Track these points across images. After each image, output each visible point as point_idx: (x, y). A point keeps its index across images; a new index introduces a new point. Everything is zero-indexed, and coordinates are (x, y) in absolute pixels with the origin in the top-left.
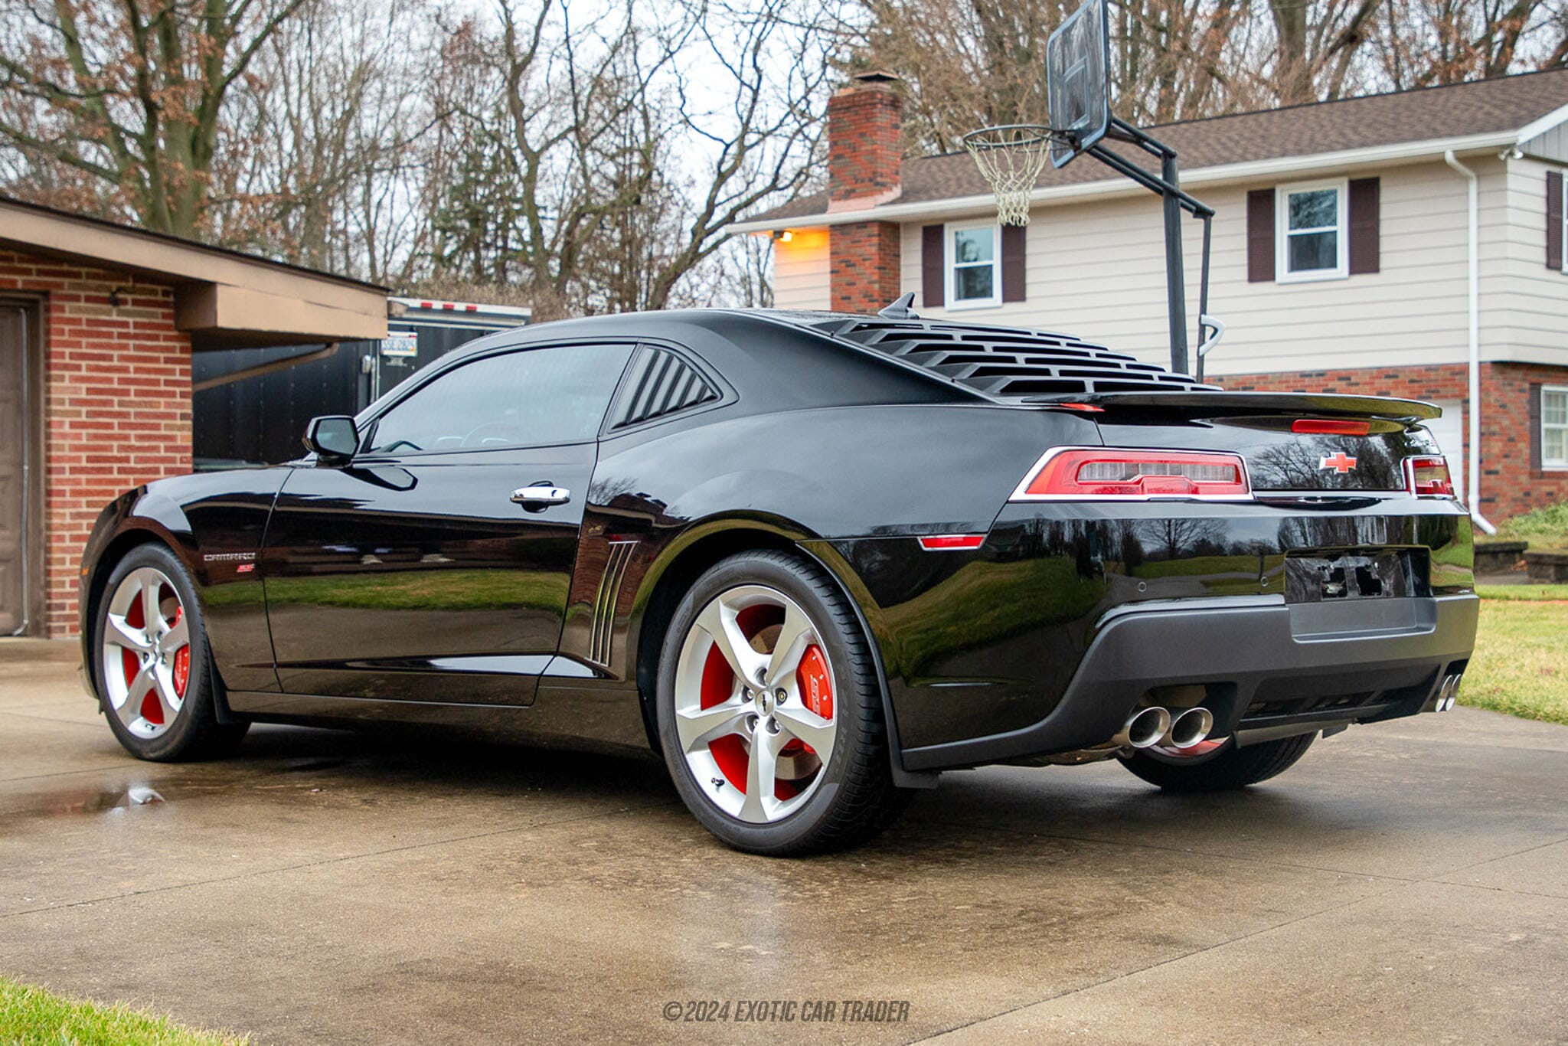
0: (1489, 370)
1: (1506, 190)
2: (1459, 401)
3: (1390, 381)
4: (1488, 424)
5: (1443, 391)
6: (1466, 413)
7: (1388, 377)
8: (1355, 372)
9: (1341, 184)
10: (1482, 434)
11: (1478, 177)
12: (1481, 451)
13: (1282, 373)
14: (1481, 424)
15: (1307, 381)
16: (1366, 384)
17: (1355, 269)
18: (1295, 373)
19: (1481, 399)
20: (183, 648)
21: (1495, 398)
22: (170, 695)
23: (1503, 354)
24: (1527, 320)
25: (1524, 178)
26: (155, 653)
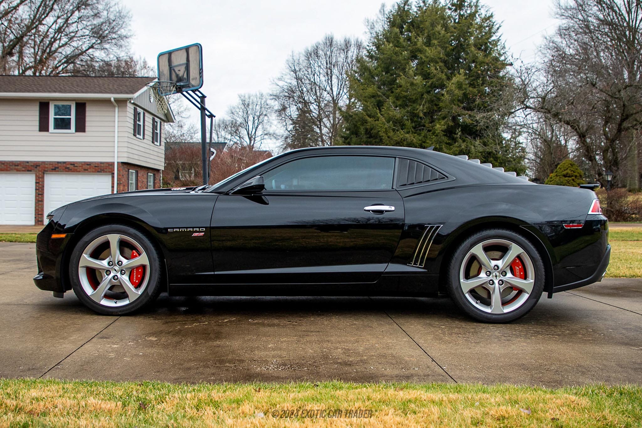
0: (120, 165)
1: (126, 111)
2: (110, 173)
3: (88, 166)
4: (120, 181)
5: (106, 170)
6: (113, 177)
7: (88, 165)
8: (77, 162)
9: (73, 103)
10: (118, 184)
11: (118, 106)
12: (117, 189)
13: (50, 162)
14: (117, 181)
15: (60, 164)
16: (80, 166)
17: (77, 130)
18: (55, 162)
19: (118, 173)
20: (138, 268)
21: (121, 173)
22: (132, 287)
23: (125, 160)
24: (130, 150)
25: (130, 108)
26: (115, 270)
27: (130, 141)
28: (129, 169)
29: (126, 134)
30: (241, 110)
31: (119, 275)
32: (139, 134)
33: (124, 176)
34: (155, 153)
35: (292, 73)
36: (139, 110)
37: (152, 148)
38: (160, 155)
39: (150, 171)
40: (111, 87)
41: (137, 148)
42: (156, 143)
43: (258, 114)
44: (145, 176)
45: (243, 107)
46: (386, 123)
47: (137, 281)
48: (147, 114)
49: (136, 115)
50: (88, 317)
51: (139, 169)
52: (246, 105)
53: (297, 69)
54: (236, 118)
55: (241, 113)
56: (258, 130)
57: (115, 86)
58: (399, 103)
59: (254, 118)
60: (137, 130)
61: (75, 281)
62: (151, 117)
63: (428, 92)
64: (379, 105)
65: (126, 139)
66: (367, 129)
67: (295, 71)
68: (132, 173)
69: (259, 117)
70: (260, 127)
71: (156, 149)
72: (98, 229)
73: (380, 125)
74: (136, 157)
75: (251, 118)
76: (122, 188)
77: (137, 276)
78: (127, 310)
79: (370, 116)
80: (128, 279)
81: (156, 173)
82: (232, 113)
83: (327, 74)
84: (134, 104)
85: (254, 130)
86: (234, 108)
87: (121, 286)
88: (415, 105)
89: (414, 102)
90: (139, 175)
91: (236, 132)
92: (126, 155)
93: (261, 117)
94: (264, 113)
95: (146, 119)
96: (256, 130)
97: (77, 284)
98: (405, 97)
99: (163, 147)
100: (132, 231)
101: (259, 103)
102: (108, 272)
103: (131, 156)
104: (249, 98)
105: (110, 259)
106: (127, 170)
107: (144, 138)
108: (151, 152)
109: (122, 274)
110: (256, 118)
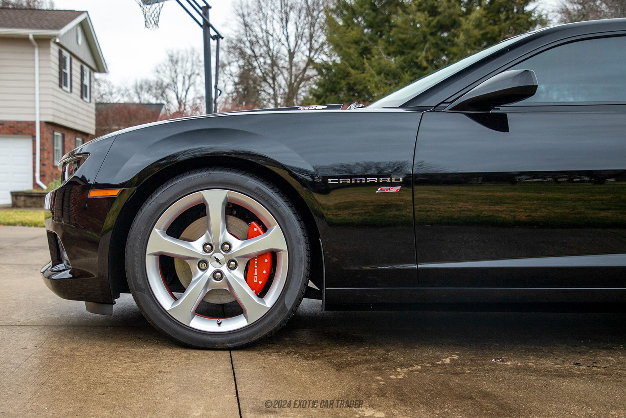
0: (44, 125)
1: (49, 54)
2: (31, 136)
4: (43, 146)
5: (24, 132)
6: (34, 141)
10: (41, 150)
11: (39, 47)
14: (41, 146)
19: (40, 136)
20: (261, 255)
21: (45, 136)
22: (251, 293)
23: (50, 119)
24: (55, 106)
25: (54, 50)
26: (217, 260)
27: (55, 93)
28: (54, 132)
29: (51, 85)
30: (168, 68)
31: (224, 269)
32: (66, 85)
33: (49, 140)
34: (85, 113)
35: (239, 18)
36: (65, 53)
37: (81, 105)
38: (90, 114)
39: (79, 135)
40: (27, 20)
41: (63, 103)
42: (85, 99)
43: (189, 73)
44: (73, 141)
45: (170, 64)
46: (376, 75)
47: (260, 282)
48: (74, 60)
49: (62, 61)
50: (166, 352)
51: (65, 132)
52: (174, 61)
53: (246, 13)
54: (162, 77)
55: (168, 72)
56: (189, 92)
57: (33, 21)
58: (392, 49)
59: (184, 78)
60: (63, 79)
61: (140, 282)
62: (79, 64)
63: (432, 34)
64: (366, 52)
65: (50, 91)
66: (348, 84)
67: (243, 16)
68: (57, 136)
69: (190, 77)
70: (192, 88)
71: (85, 107)
72: (185, 178)
73: (367, 78)
74: (63, 116)
75: (180, 78)
76: (46, 155)
77: (260, 271)
78: (242, 339)
79: (353, 67)
80: (242, 277)
81: (85, 137)
82: (158, 72)
83: (282, 20)
84: (59, 44)
85: (184, 93)
86: (160, 65)
87: (230, 292)
88: (414, 52)
89: (413, 48)
90: (66, 139)
91: (162, 95)
92: (51, 112)
93: (193, 77)
94: (197, 72)
95: (73, 66)
96: (187, 92)
97: (144, 287)
98: (402, 40)
99: (93, 105)
100: (252, 182)
101: (190, 60)
102: (203, 264)
103: (57, 114)
104: (178, 53)
105: (208, 237)
106: (52, 132)
107: (71, 91)
108: (80, 110)
109: (231, 269)
110: (187, 78)
